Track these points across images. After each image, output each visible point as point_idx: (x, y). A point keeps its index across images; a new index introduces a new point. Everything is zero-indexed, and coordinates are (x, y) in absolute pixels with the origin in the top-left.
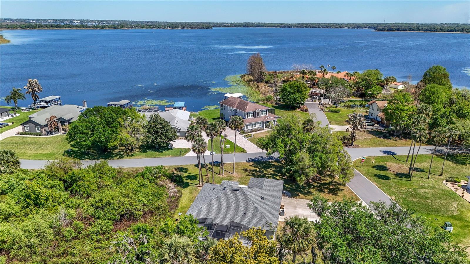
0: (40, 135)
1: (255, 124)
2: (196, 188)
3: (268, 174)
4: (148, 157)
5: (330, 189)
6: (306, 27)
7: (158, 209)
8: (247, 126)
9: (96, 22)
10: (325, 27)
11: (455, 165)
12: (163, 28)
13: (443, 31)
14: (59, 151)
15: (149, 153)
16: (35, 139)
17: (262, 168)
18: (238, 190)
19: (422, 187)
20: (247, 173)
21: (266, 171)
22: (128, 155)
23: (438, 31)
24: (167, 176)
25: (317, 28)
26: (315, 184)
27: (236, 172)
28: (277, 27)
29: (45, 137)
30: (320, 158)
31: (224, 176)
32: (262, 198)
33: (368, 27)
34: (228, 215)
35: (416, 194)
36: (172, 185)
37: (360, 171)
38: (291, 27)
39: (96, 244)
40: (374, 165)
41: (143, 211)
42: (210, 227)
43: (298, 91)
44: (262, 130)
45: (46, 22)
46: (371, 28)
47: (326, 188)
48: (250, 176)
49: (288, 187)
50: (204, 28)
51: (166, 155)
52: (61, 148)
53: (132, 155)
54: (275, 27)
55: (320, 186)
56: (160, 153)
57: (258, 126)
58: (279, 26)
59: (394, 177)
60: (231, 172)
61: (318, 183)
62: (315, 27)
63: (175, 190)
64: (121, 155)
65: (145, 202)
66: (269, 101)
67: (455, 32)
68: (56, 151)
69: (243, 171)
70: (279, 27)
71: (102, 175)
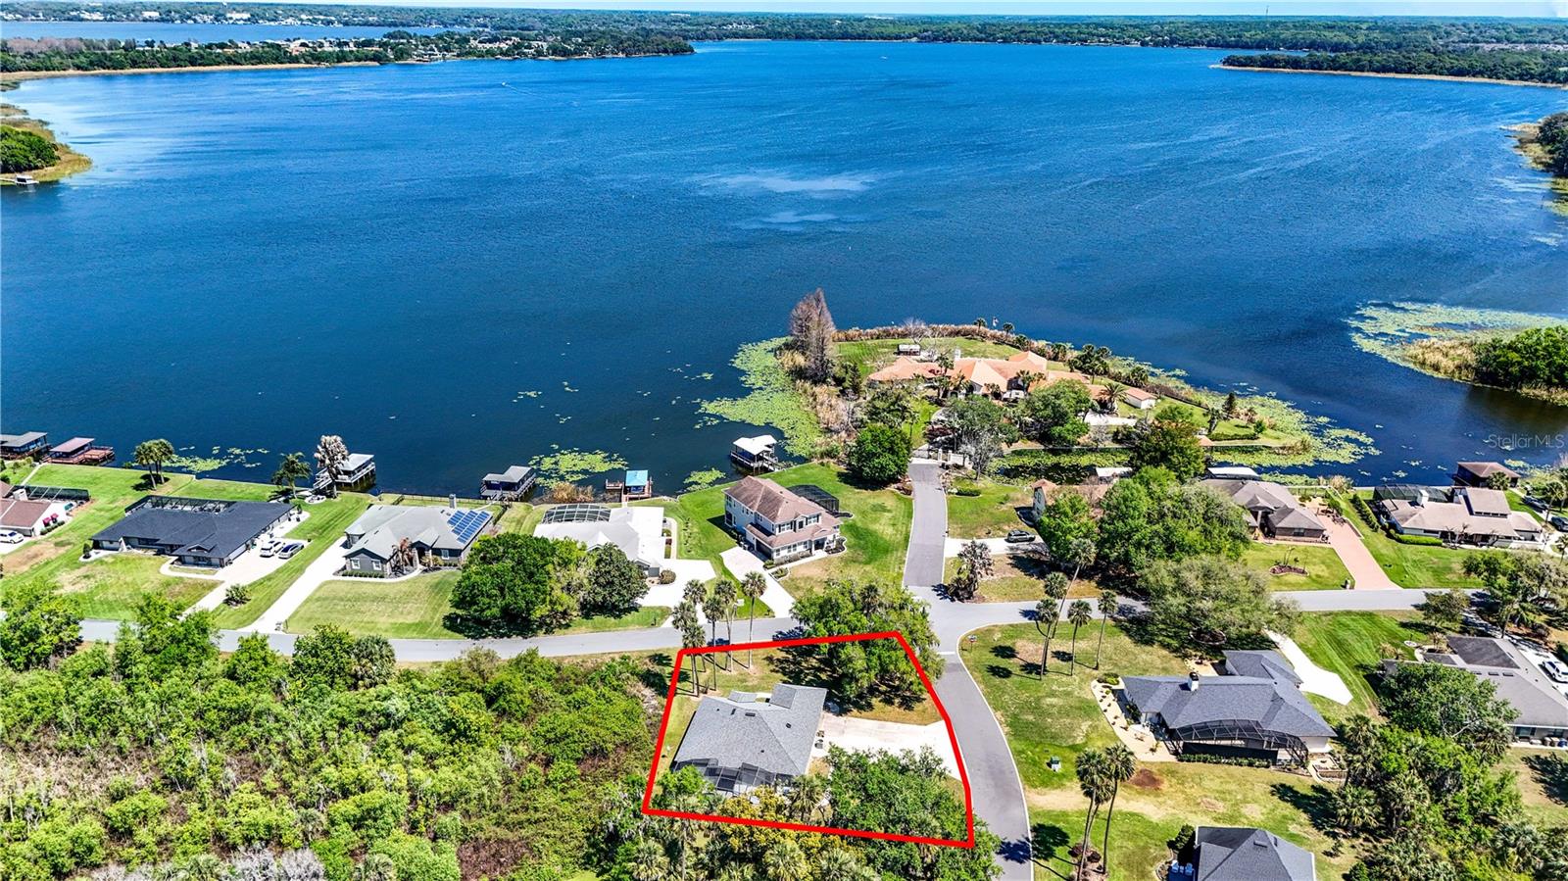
0: (382, 577)
1: (795, 546)
2: (688, 699)
3: (808, 669)
4: (596, 629)
5: (904, 698)
6: (1005, 40)
7: (635, 739)
8: (778, 550)
9: (303, 17)
10: (1065, 42)
11: (1132, 646)
12: (534, 57)
13: (1435, 73)
14: (432, 618)
15: (598, 619)
16: (379, 588)
17: (800, 655)
18: (753, 715)
19: (1053, 694)
20: (772, 667)
21: (806, 661)
22: (560, 626)
23: (1420, 73)
24: (637, 675)
25: (1039, 42)
26: (883, 688)
27: (753, 663)
28: (909, 37)
29: (391, 583)
30: (879, 657)
31: (734, 673)
32: (788, 726)
33: (1205, 40)
34: (738, 753)
35: (1036, 708)
36: (648, 692)
37: (964, 660)
38: (956, 40)
39: (560, 794)
40: (995, 645)
41: (614, 743)
42: (712, 772)
43: (891, 451)
44: (808, 556)
45: (137, 16)
46: (1216, 46)
47: (897, 696)
48: (777, 672)
49: (836, 696)
50: (665, 51)
51: (627, 624)
52: (435, 610)
53: (568, 626)
54: (901, 38)
55: (890, 692)
56: (617, 621)
57: (801, 548)
58: (915, 35)
59: (1018, 672)
60: (745, 663)
61: (888, 686)
62: (1034, 41)
63: (654, 702)
64: (547, 624)
65: (617, 729)
66: (835, 457)
67: (1474, 76)
68: (428, 618)
69: (766, 662)
70: (915, 39)
71: (532, 676)
